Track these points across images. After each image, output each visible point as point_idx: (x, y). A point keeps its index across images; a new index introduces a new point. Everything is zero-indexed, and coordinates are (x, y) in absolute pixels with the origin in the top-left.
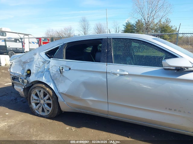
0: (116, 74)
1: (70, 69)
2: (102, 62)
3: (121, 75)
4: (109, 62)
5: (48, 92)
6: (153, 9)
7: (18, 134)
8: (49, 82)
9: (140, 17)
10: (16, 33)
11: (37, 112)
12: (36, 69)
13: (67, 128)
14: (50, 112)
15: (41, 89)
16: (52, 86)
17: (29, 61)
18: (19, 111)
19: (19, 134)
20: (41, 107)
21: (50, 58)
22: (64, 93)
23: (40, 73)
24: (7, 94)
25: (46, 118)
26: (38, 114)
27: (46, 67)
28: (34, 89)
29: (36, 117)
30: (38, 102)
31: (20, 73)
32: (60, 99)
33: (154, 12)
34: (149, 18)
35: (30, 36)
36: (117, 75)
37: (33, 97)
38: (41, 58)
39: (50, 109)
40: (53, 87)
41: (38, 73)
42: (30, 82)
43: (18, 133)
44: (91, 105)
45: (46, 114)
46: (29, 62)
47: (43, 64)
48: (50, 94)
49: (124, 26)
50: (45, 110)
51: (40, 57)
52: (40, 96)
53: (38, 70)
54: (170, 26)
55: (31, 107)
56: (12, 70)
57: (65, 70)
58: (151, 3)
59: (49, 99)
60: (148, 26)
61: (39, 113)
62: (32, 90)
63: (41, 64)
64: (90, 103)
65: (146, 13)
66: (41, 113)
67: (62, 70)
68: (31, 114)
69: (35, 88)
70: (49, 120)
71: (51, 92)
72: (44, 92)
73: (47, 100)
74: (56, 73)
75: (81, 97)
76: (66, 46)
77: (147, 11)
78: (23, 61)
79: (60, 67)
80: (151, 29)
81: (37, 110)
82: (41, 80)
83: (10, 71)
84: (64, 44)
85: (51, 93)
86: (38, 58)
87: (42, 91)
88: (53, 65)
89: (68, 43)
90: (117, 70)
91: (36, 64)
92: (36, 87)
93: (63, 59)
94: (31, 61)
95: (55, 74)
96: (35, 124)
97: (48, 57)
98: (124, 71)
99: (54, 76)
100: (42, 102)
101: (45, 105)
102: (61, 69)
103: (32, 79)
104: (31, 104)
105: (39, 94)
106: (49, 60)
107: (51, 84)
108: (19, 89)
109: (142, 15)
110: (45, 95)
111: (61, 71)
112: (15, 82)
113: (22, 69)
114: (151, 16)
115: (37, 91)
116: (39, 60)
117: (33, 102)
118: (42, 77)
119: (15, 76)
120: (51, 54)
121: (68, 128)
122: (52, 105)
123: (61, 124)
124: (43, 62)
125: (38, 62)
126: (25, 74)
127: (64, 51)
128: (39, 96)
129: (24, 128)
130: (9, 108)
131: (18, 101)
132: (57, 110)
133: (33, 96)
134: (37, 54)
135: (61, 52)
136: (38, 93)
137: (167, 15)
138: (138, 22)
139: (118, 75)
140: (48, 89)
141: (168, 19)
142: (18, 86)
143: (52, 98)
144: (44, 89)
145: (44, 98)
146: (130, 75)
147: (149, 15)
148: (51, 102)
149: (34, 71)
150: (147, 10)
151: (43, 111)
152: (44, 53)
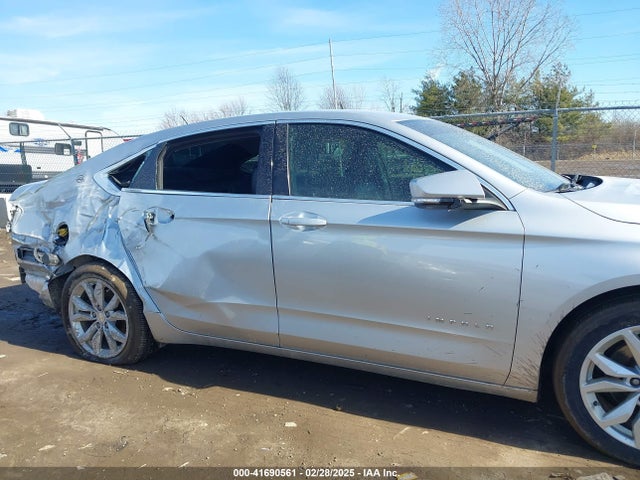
0: (294, 226)
1: (173, 217)
2: (259, 194)
3: (310, 228)
4: (279, 193)
5: (116, 288)
6: (512, 33)
7: (23, 406)
8: (117, 257)
9: (465, 63)
10: (56, 124)
11: (87, 348)
12: (82, 221)
13: (167, 389)
14: (123, 346)
15: (95, 280)
16: (125, 269)
17: (63, 201)
18: (37, 348)
19: (27, 406)
20: (99, 332)
21: (120, 187)
22: (158, 287)
23: (95, 234)
24: (14, 305)
25: (112, 365)
26: (89, 354)
27: (110, 216)
28: (76, 281)
29: (84, 362)
30: (90, 318)
31: (40, 237)
32: (149, 308)
33: (514, 44)
34: (497, 65)
35: (105, 133)
36: (298, 229)
37: (74, 307)
38: (96, 190)
39: (124, 339)
40: (128, 274)
41: (88, 232)
42: (66, 262)
43: (24, 402)
44: (231, 319)
45: (113, 352)
46: (63, 204)
47: (104, 206)
48: (120, 294)
49: (415, 96)
50: (109, 341)
51: (94, 187)
52: (95, 300)
53: (89, 225)
54: (570, 90)
55: (70, 335)
56: (15, 230)
57: (161, 222)
58: (503, 13)
59: (119, 308)
60: (494, 90)
61: (92, 352)
62: (70, 283)
63: (98, 205)
64: (230, 314)
65: (487, 49)
66: (99, 352)
67: (152, 220)
68: (70, 357)
69: (78, 276)
70: (118, 371)
71: (122, 286)
72: (106, 288)
73: (115, 310)
74: (135, 230)
75: (203, 297)
76: (164, 153)
77: (491, 43)
78: (48, 199)
79: (145, 212)
80: (506, 101)
81: (87, 342)
82: (95, 254)
83: (10, 230)
84: (159, 146)
85: (125, 291)
86: (89, 191)
87: (100, 285)
88: (127, 207)
89: (168, 142)
90: (298, 215)
91: (84, 208)
92: (84, 273)
93: (155, 189)
94: (71, 197)
95: (133, 235)
96: (75, 381)
97: (117, 184)
98: (315, 216)
99: (129, 239)
100: (101, 317)
101: (110, 326)
102: (150, 217)
103: (72, 250)
104: (70, 326)
105: (90, 296)
106: (119, 193)
107: (121, 264)
108: (39, 284)
109: (476, 56)
110: (108, 297)
111: (149, 223)
112: (25, 262)
113: (43, 224)
114: (505, 58)
115: (84, 285)
116: (91, 195)
117: (76, 321)
118: (100, 244)
119: (26, 246)
120: (124, 176)
121: (168, 387)
122: (127, 326)
123: (153, 379)
124: (103, 201)
125: (88, 201)
126: (53, 238)
127: (160, 165)
128: (91, 299)
129: (43, 390)
130: (10, 342)
131: (41, 323)
132: (142, 339)
133: (75, 301)
134: (87, 178)
135: (152, 169)
136: (88, 291)
137: (557, 53)
138: (463, 81)
139: (300, 227)
140: (114, 279)
141: (559, 65)
142: (37, 276)
143: (127, 306)
144: (104, 278)
145: (104, 307)
146: (331, 227)
147: (497, 56)
148: (123, 316)
149: (76, 227)
150: (490, 38)
151: (104, 344)
152: (107, 175)
